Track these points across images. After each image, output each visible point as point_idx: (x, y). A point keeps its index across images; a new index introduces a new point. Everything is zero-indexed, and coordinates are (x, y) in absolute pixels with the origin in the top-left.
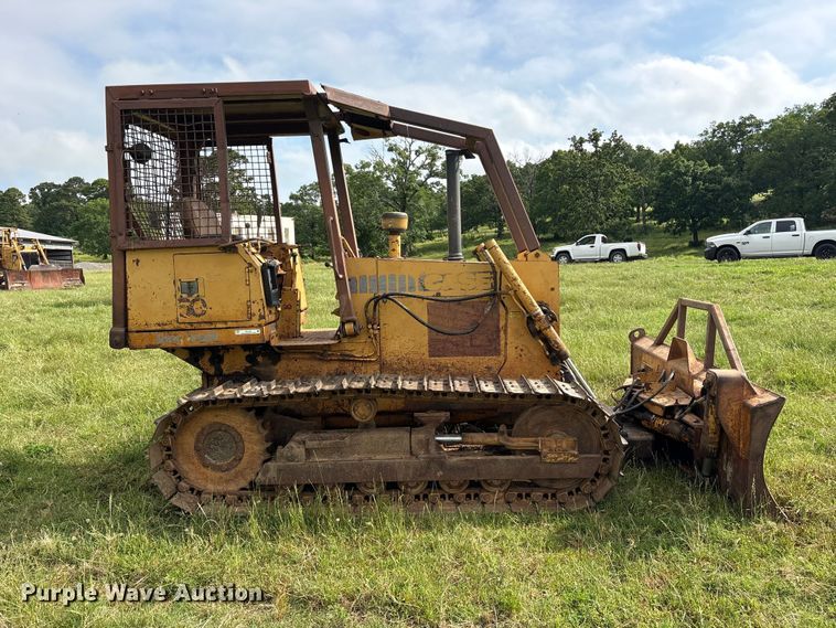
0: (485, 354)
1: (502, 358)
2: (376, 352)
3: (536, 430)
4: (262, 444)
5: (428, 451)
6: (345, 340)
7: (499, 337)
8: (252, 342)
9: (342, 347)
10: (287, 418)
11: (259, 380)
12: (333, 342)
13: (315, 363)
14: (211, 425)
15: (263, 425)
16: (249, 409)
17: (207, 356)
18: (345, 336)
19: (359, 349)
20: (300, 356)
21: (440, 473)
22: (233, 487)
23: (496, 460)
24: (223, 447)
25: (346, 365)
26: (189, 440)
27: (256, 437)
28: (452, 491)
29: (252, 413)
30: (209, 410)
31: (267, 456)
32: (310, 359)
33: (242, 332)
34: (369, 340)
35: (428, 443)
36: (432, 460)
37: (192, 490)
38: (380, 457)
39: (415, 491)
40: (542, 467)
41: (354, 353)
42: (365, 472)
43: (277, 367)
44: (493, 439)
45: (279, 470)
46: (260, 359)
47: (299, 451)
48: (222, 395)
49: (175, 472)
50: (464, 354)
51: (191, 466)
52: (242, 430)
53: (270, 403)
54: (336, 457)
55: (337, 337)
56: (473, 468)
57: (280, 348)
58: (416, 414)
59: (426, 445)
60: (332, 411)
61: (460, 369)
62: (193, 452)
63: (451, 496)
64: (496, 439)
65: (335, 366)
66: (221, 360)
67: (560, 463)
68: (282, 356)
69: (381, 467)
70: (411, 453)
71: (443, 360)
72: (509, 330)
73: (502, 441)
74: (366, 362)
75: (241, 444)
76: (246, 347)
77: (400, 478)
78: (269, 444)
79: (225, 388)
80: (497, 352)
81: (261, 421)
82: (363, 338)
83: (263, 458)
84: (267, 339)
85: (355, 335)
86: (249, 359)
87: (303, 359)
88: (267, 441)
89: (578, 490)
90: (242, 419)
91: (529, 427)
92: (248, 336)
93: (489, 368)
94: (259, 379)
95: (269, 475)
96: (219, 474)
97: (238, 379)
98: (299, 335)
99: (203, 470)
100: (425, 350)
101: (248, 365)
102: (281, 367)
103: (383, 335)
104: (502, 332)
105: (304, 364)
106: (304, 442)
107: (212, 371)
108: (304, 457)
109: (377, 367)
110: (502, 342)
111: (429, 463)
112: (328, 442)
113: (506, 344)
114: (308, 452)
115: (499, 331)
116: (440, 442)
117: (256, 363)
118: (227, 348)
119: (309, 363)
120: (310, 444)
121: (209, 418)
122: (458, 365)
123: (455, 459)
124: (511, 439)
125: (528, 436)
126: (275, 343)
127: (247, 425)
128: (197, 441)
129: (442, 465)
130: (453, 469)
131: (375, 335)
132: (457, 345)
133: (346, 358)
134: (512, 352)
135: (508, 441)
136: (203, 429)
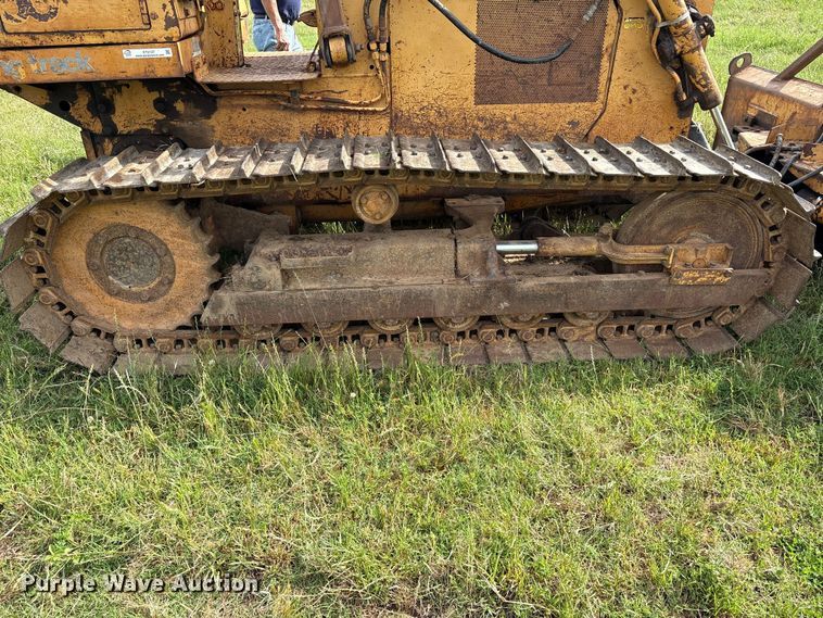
0: (572, 99)
1: (598, 106)
2: (383, 96)
3: (664, 232)
4: (206, 259)
5: (485, 271)
6: (328, 73)
7: (598, 67)
8: (160, 73)
9: (323, 86)
10: (240, 210)
11: (185, 147)
12: (306, 76)
13: (278, 115)
14: (110, 228)
15: (202, 226)
16: (174, 202)
17: (83, 100)
18: (331, 64)
19: (353, 88)
20: (252, 102)
21: (504, 305)
22: (164, 325)
23: (598, 283)
24: (137, 263)
25: (333, 118)
26: (74, 254)
27: (192, 247)
28: (516, 326)
29: (180, 207)
30: (100, 203)
31: (216, 277)
32: (267, 107)
33: (136, 53)
34: (372, 73)
35: (485, 257)
36: (493, 285)
37: (97, 332)
38: (406, 282)
39: (459, 328)
40: (669, 292)
41: (345, 97)
42: (384, 306)
43: (212, 121)
44: (590, 246)
45: (240, 305)
46: (180, 106)
47: (272, 274)
48: (117, 178)
49: (62, 306)
50: (536, 99)
51: (88, 294)
52: (165, 235)
53: (209, 192)
54: (333, 282)
55: (312, 66)
56: (559, 295)
57: (213, 86)
58: (449, 202)
59: (482, 260)
60: (312, 196)
61: (525, 126)
62: (86, 273)
63: (512, 331)
64: (595, 246)
65: (311, 120)
66: (109, 107)
67: (701, 285)
68: (221, 102)
69: (409, 298)
70: (457, 272)
71: (498, 110)
72: (619, 54)
73: (606, 251)
74: (365, 112)
75: (167, 258)
76: (151, 83)
77: (440, 311)
78: (216, 258)
79: (124, 161)
80: (591, 95)
81: (197, 221)
82: (361, 69)
83: (209, 280)
84: (187, 69)
85: (348, 62)
86: (160, 105)
87: (257, 106)
88: (212, 253)
89: (708, 319)
90: (164, 218)
91: (654, 228)
92: (149, 62)
93: (574, 124)
94: (185, 144)
95: (223, 312)
96: (138, 306)
97: (147, 143)
98: (242, 64)
99: (108, 299)
100: (469, 91)
101: (161, 117)
102: (219, 121)
103: (395, 63)
104: (605, 58)
105: (259, 117)
106: (278, 259)
107: (97, 127)
108: (280, 282)
109: (385, 122)
110: (603, 78)
111: (488, 290)
112: (320, 259)
113: (610, 79)
114: (287, 275)
115: (600, 56)
116: (502, 254)
117: (174, 115)
118: (117, 85)
119: (268, 114)
120: (286, 262)
121: (102, 217)
122: (524, 119)
123: (530, 284)
124: (622, 247)
125: (650, 244)
126: (203, 76)
127: (175, 227)
128: (90, 254)
129: (508, 292)
130: (526, 298)
131: (382, 63)
132: (525, 83)
133: (332, 106)
134: (617, 95)
135: (615, 250)
136: (96, 235)
